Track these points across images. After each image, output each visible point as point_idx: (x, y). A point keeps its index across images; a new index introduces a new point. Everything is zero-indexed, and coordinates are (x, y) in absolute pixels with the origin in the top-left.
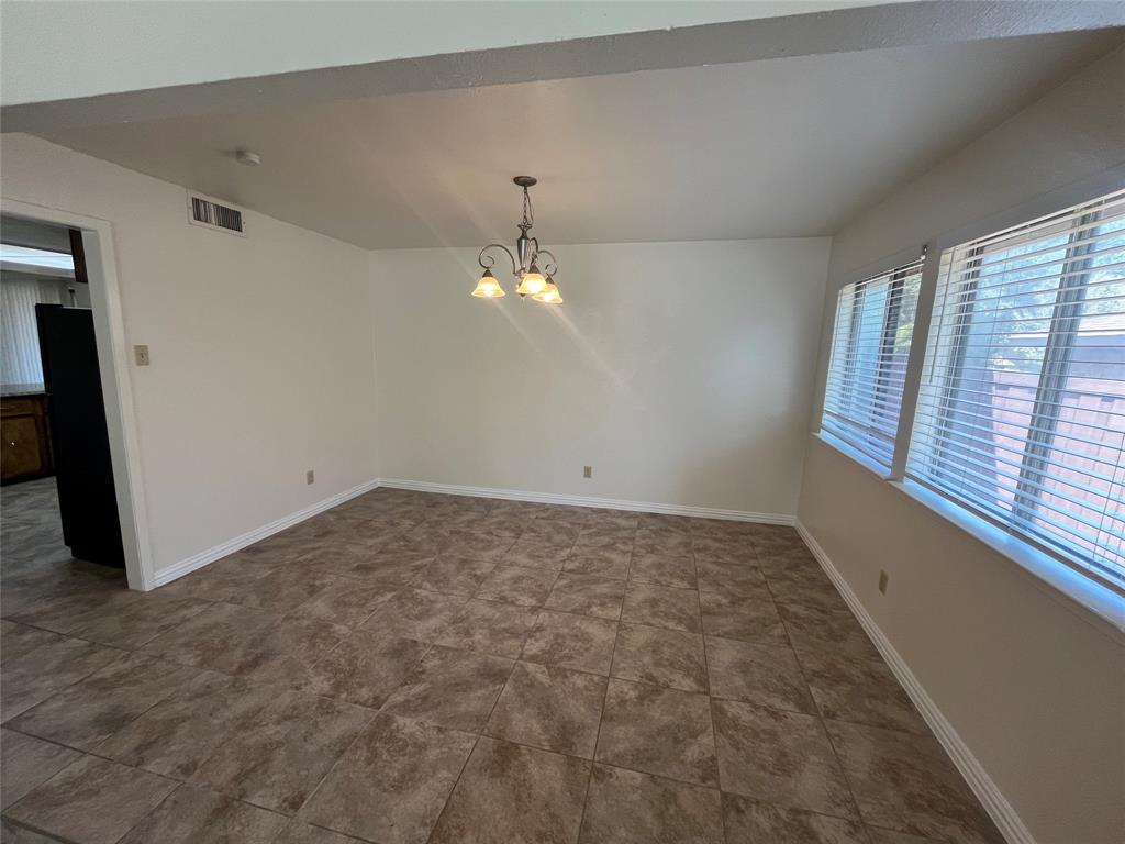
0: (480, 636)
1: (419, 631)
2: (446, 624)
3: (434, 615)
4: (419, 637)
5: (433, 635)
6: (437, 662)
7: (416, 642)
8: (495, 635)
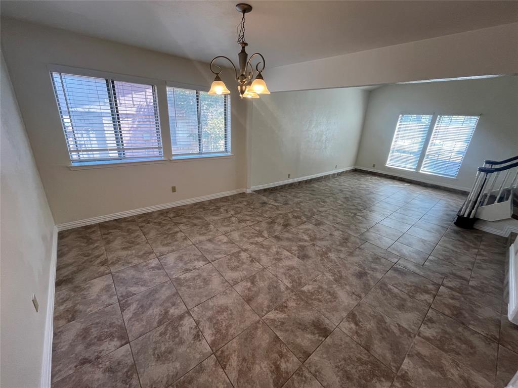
0: (274, 250)
1: (295, 262)
2: (284, 260)
3: (286, 266)
4: (296, 259)
5: (291, 258)
6: (293, 248)
7: (298, 257)
8: (268, 248)
